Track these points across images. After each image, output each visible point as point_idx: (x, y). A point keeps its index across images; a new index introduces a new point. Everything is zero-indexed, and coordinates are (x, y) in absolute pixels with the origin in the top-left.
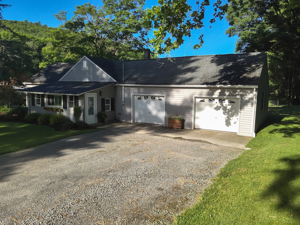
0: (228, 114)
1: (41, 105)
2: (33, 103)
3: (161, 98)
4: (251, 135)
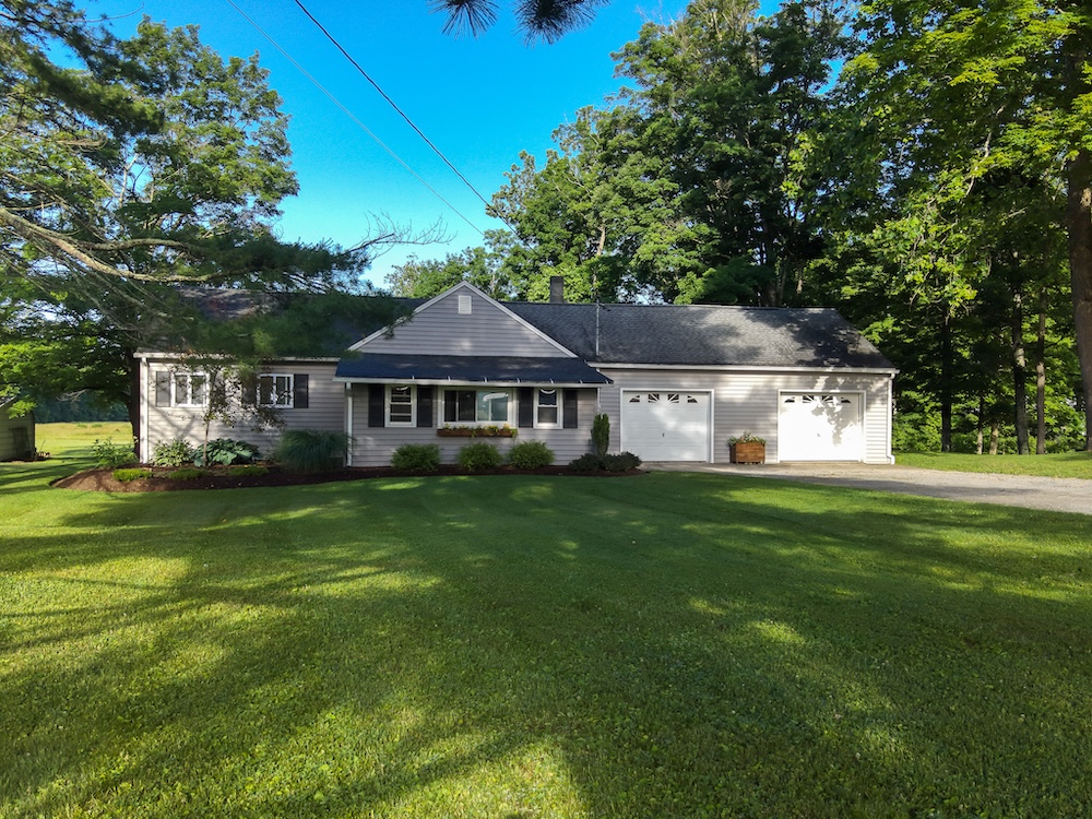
0: (837, 422)
1: (413, 423)
2: (376, 419)
3: (693, 397)
4: (885, 461)
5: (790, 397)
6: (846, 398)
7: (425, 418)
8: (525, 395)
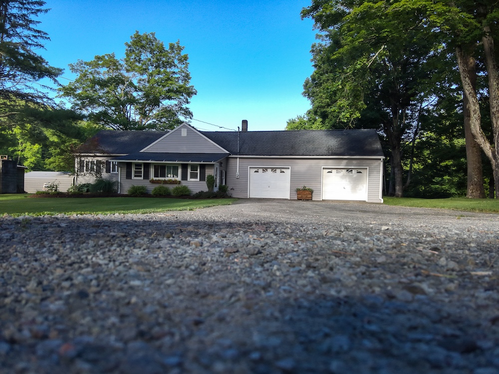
0: (354, 182)
1: (142, 178)
2: (129, 176)
3: (283, 170)
4: (379, 202)
5: (330, 170)
6: (359, 171)
7: (146, 176)
8: (184, 167)
